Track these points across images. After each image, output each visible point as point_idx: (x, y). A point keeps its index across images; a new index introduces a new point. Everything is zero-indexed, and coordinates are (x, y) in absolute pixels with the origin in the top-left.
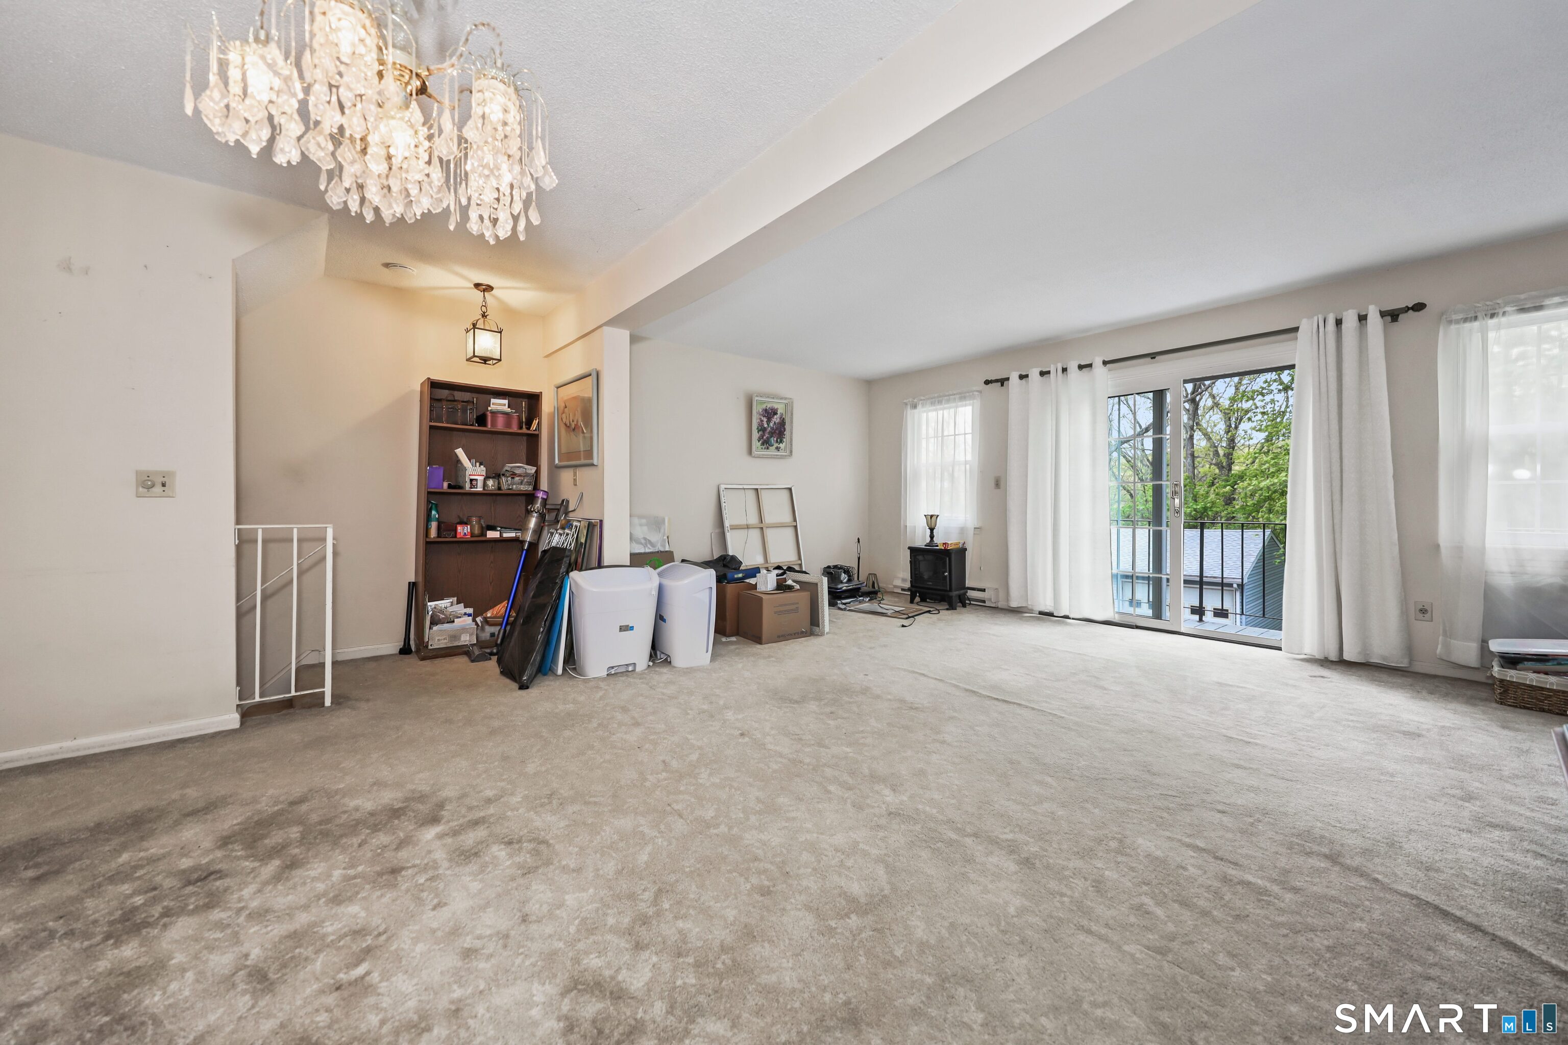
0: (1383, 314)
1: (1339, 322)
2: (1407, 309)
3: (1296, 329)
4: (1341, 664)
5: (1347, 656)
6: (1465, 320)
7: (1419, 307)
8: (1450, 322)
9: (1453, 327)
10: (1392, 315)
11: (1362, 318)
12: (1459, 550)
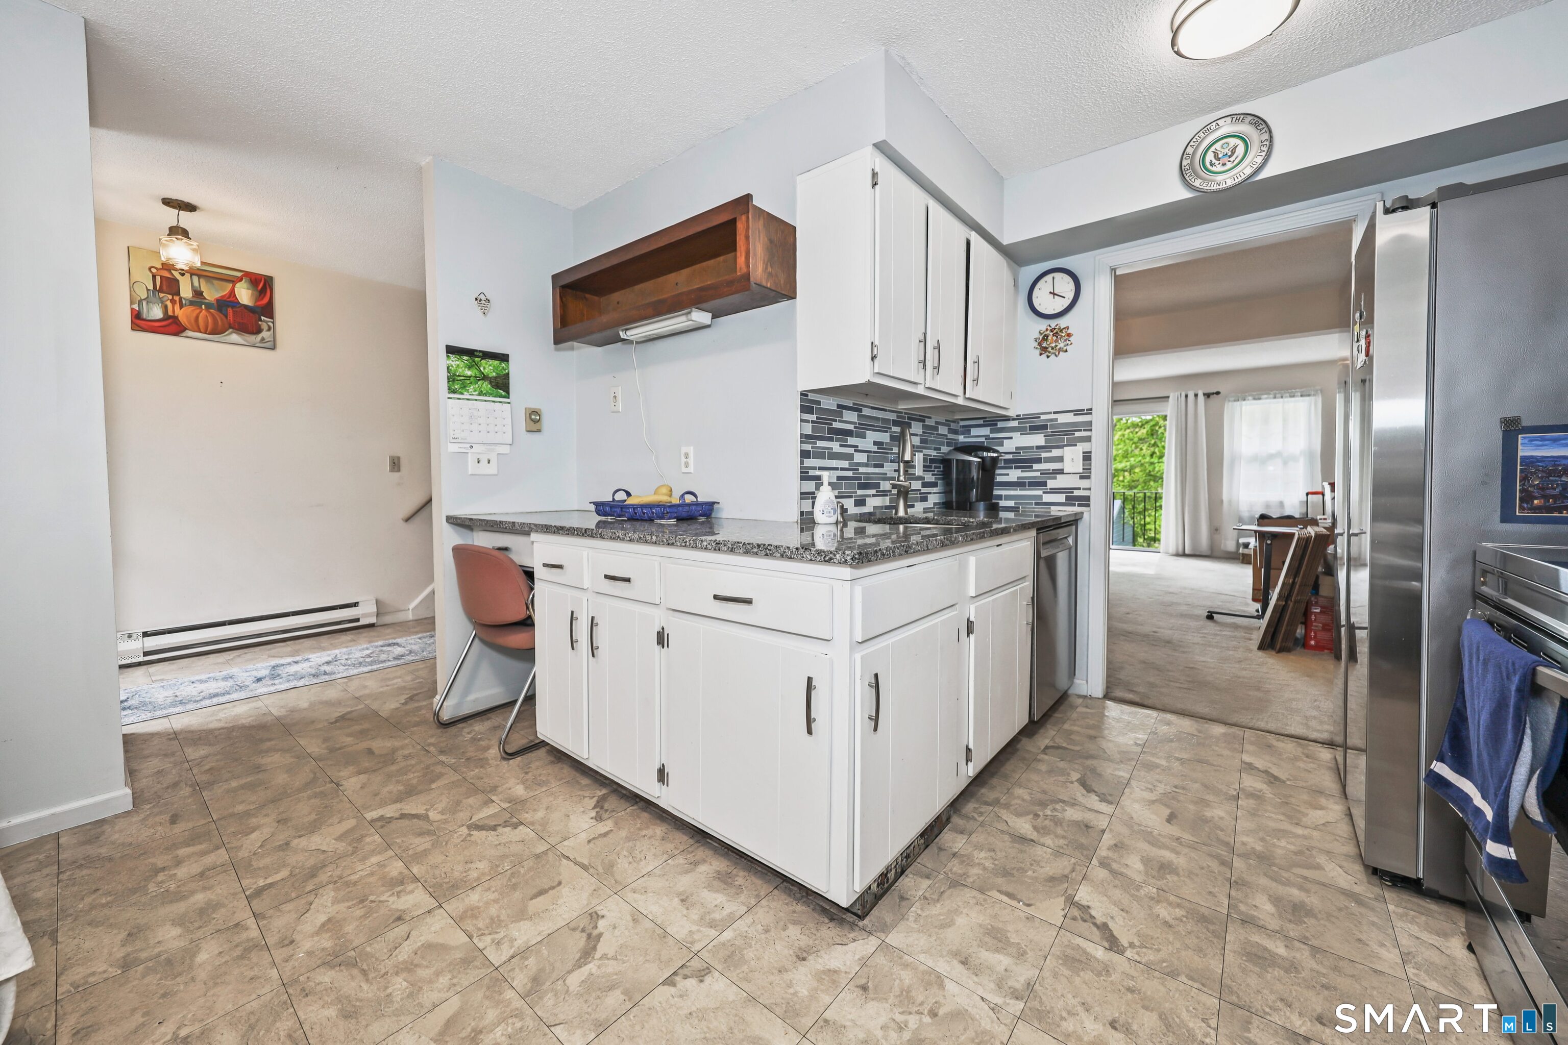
0: (1204, 394)
1: (1186, 396)
2: (1213, 394)
3: (1168, 397)
4: (1184, 555)
5: (1187, 552)
6: (1235, 401)
7: (1218, 393)
8: (1229, 401)
9: (1230, 403)
10: (1208, 395)
11: (1196, 395)
12: (1230, 502)
